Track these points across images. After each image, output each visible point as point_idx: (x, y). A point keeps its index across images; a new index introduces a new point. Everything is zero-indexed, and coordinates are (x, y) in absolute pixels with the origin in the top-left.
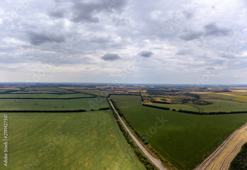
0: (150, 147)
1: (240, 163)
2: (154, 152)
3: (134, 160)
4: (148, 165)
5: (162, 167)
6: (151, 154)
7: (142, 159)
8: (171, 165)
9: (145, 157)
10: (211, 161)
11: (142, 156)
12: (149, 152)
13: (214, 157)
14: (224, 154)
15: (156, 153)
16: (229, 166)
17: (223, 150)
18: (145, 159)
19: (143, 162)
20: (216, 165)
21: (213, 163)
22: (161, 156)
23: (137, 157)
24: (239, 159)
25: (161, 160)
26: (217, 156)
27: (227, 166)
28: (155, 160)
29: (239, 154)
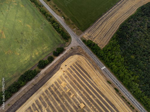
0: (53, 3)
1: (129, 26)
2: (57, 9)
3: (42, 19)
4: (54, 24)
5: (65, 24)
6: (55, 12)
7: (49, 18)
8: (72, 22)
9: (51, 15)
10: (104, 21)
11: (47, 15)
12: (52, 9)
13: (108, 16)
14: (118, 14)
15: (59, 11)
16: (118, 27)
17: (118, 9)
18: (51, 17)
19: (49, 20)
20: (107, 25)
21: (105, 23)
22: (63, 13)
23: (43, 16)
24: (129, 22)
25: (64, 18)
26: (111, 15)
27: (116, 28)
28: (59, 17)
29: (132, 17)
